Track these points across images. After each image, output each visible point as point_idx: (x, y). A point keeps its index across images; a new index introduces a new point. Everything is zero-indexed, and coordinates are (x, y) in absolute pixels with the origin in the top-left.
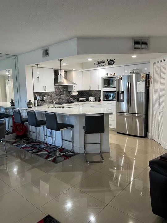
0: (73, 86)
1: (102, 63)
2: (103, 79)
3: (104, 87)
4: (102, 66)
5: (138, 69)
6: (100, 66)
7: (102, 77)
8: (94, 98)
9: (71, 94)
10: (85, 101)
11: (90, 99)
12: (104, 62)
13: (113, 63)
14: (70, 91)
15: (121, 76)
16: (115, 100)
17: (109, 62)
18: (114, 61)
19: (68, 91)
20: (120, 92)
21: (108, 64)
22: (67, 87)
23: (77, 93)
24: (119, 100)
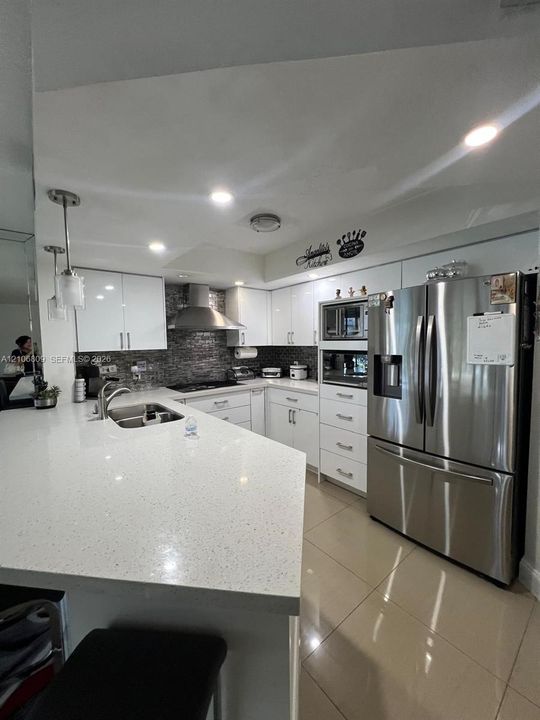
0: (237, 331)
1: (321, 254)
2: (324, 310)
3: (327, 336)
4: (320, 264)
5: (465, 264)
6: (314, 266)
7: (320, 304)
8: (305, 369)
9: (236, 356)
10: (279, 375)
11: (292, 373)
12: (327, 252)
13: (359, 250)
14: (234, 348)
15: (390, 294)
16: (365, 385)
17: (342, 248)
18: (361, 243)
19: (229, 348)
20: (386, 359)
21: (342, 255)
22: (225, 336)
23: (254, 354)
24: (380, 388)
